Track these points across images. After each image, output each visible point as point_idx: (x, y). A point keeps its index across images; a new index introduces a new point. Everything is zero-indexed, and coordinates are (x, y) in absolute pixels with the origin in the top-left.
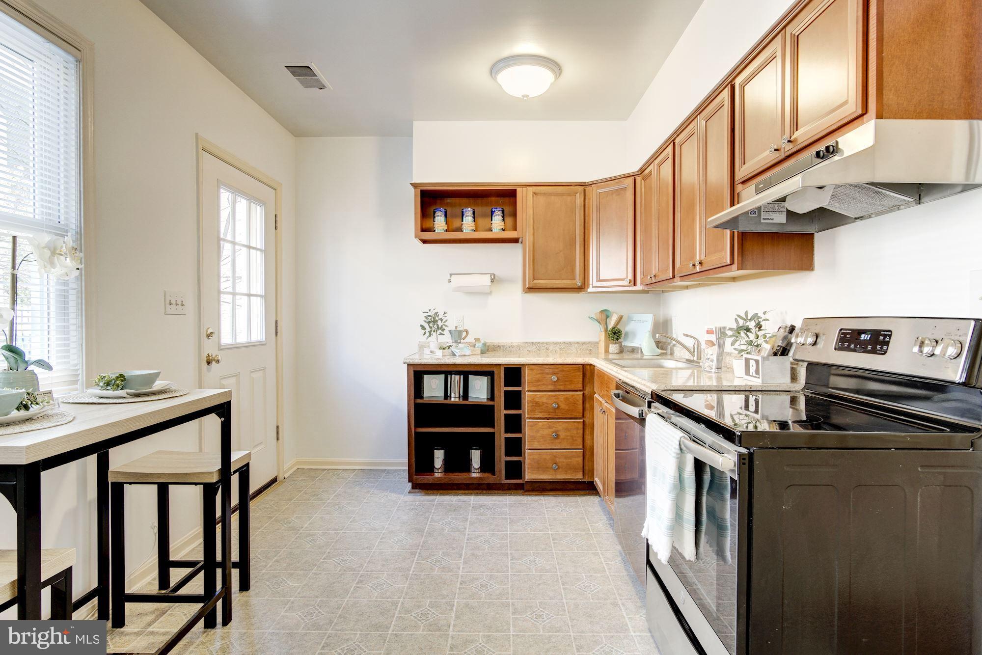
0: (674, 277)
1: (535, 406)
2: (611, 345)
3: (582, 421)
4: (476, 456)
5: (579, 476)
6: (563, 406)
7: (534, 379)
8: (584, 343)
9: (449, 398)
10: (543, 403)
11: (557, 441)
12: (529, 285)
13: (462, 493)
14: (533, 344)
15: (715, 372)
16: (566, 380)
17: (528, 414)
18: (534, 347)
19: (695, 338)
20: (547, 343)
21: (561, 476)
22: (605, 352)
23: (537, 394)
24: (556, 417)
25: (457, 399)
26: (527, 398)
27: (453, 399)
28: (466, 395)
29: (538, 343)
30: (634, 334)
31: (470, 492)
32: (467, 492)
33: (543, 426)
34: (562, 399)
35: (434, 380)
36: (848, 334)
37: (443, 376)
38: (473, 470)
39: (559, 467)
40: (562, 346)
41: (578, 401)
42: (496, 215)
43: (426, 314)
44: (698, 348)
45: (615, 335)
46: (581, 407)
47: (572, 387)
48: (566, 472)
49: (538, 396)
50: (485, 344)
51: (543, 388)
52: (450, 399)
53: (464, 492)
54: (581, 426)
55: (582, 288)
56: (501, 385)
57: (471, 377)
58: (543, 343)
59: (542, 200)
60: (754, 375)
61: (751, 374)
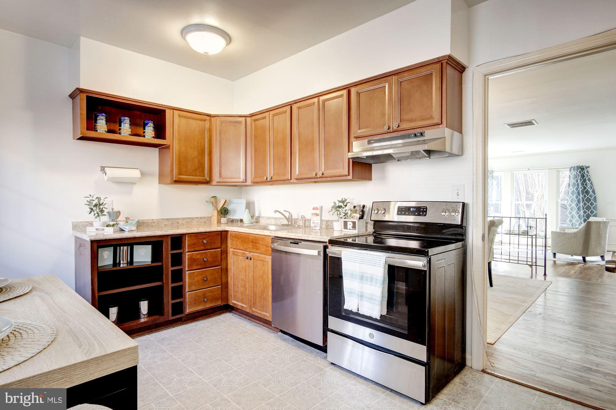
0: (291, 179)
1: (193, 261)
2: (222, 219)
3: (220, 267)
4: (144, 306)
5: (219, 303)
6: (210, 259)
7: (192, 243)
8: (201, 218)
9: (118, 265)
10: (197, 259)
11: (206, 282)
12: (176, 178)
13: (137, 336)
14: (168, 220)
15: (319, 229)
16: (212, 242)
17: (188, 268)
18: (169, 222)
19: (289, 213)
20: (178, 219)
21: (209, 305)
22: (218, 223)
23: (194, 253)
24: (206, 267)
25: (125, 265)
26: (187, 256)
27: (122, 266)
28: (131, 262)
29: (172, 219)
30: (235, 211)
31: (142, 333)
32: (139, 334)
33: (197, 274)
34: (209, 255)
35: (106, 252)
37: (112, 249)
38: (142, 316)
39: (208, 300)
40: (188, 220)
41: (218, 255)
42: (149, 126)
43: (89, 199)
44: (291, 218)
45: (224, 212)
46: (220, 258)
47: (215, 246)
48: (211, 302)
49: (195, 255)
50: (138, 222)
51: (198, 249)
52: (120, 266)
53: (138, 334)
54: (220, 270)
55: (208, 182)
56: (168, 250)
57: (135, 247)
58: (175, 219)
59: (184, 121)
60: (351, 228)
61: (349, 228)
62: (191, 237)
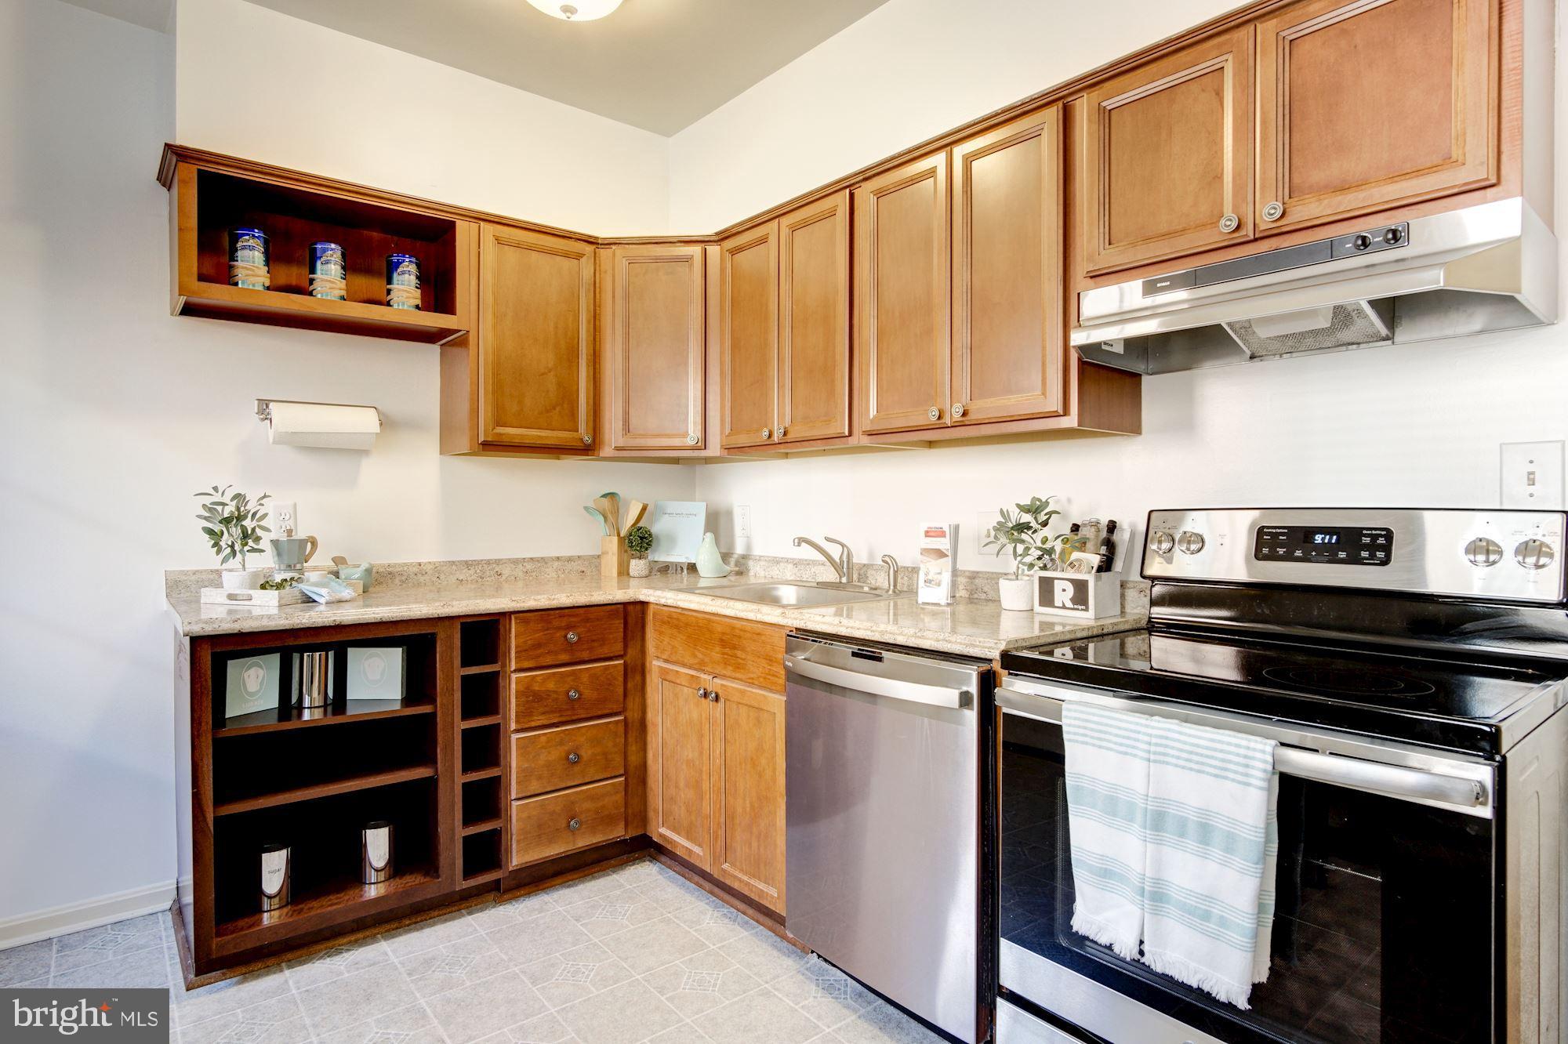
0: (850, 434)
1: (533, 701)
2: (633, 562)
3: (621, 718)
4: (377, 844)
5: (619, 832)
6: (587, 693)
7: (529, 642)
8: (570, 559)
9: (295, 712)
10: (548, 693)
11: (577, 769)
12: (485, 435)
13: (350, 942)
14: (468, 564)
15: (948, 604)
16: (594, 638)
17: (517, 722)
18: (472, 572)
19: (843, 545)
20: (498, 562)
21: (584, 841)
22: (620, 574)
23: (537, 676)
24: (574, 718)
25: (318, 714)
26: (513, 684)
27: (307, 715)
28: (339, 702)
29: (478, 563)
30: (672, 540)
31: (368, 933)
32: (360, 935)
33: (548, 742)
34: (585, 678)
35: (252, 672)
36: (1282, 534)
37: (275, 659)
38: (372, 876)
39: (581, 823)
40: (529, 566)
41: (615, 679)
42: (403, 273)
43: (208, 500)
44: (848, 562)
45: (640, 541)
46: (621, 690)
47: (605, 651)
48: (593, 830)
49: (538, 679)
50: (369, 571)
51: (549, 660)
52: (300, 715)
53: (353, 938)
54: (621, 729)
55: (587, 449)
56: (452, 663)
57: (352, 653)
58: (489, 562)
59: (512, 256)
60: (1069, 604)
61: (1058, 603)
62: (526, 622)
